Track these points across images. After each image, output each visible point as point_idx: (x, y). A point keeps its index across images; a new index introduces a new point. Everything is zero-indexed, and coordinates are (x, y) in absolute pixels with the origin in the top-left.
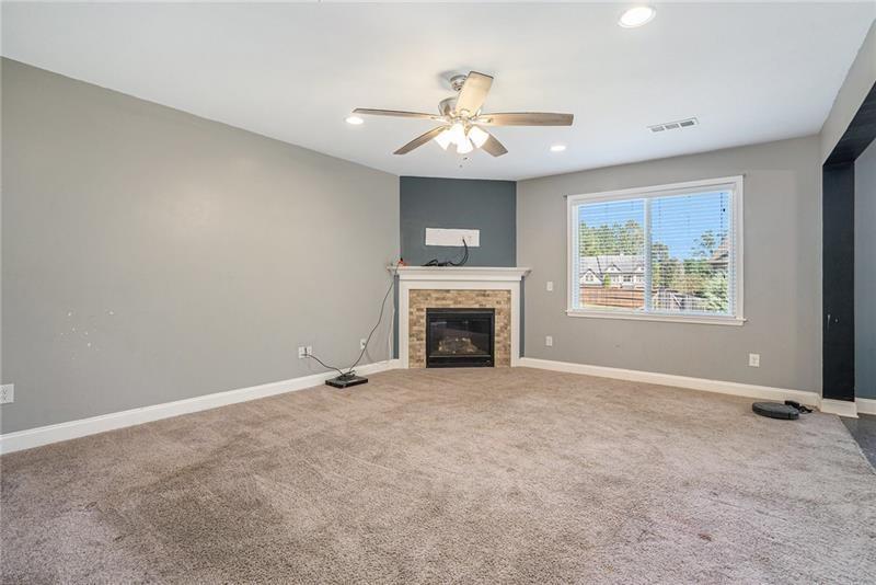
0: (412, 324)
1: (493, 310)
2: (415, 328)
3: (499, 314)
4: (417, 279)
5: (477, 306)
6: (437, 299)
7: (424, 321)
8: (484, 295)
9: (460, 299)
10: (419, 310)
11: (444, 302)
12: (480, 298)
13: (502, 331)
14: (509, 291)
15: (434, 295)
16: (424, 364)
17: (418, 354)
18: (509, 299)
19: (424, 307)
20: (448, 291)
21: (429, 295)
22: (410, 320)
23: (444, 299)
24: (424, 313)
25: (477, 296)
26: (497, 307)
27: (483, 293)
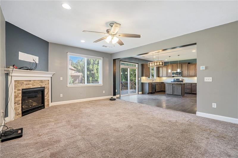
0: (16, 97)
1: (44, 87)
2: (17, 99)
3: (46, 89)
4: (17, 75)
5: (40, 86)
6: (26, 84)
7: (20, 95)
8: (42, 82)
9: (34, 84)
10: (19, 90)
11: (29, 86)
12: (41, 83)
13: (47, 95)
14: (48, 80)
15: (25, 83)
16: (21, 115)
17: (18, 111)
18: (49, 83)
19: (21, 88)
20: (30, 81)
21: (23, 83)
22: (15, 95)
23: (29, 84)
24: (21, 92)
25: (40, 82)
26: (45, 86)
27: (42, 81)
